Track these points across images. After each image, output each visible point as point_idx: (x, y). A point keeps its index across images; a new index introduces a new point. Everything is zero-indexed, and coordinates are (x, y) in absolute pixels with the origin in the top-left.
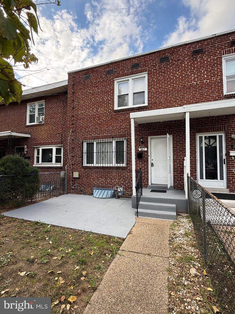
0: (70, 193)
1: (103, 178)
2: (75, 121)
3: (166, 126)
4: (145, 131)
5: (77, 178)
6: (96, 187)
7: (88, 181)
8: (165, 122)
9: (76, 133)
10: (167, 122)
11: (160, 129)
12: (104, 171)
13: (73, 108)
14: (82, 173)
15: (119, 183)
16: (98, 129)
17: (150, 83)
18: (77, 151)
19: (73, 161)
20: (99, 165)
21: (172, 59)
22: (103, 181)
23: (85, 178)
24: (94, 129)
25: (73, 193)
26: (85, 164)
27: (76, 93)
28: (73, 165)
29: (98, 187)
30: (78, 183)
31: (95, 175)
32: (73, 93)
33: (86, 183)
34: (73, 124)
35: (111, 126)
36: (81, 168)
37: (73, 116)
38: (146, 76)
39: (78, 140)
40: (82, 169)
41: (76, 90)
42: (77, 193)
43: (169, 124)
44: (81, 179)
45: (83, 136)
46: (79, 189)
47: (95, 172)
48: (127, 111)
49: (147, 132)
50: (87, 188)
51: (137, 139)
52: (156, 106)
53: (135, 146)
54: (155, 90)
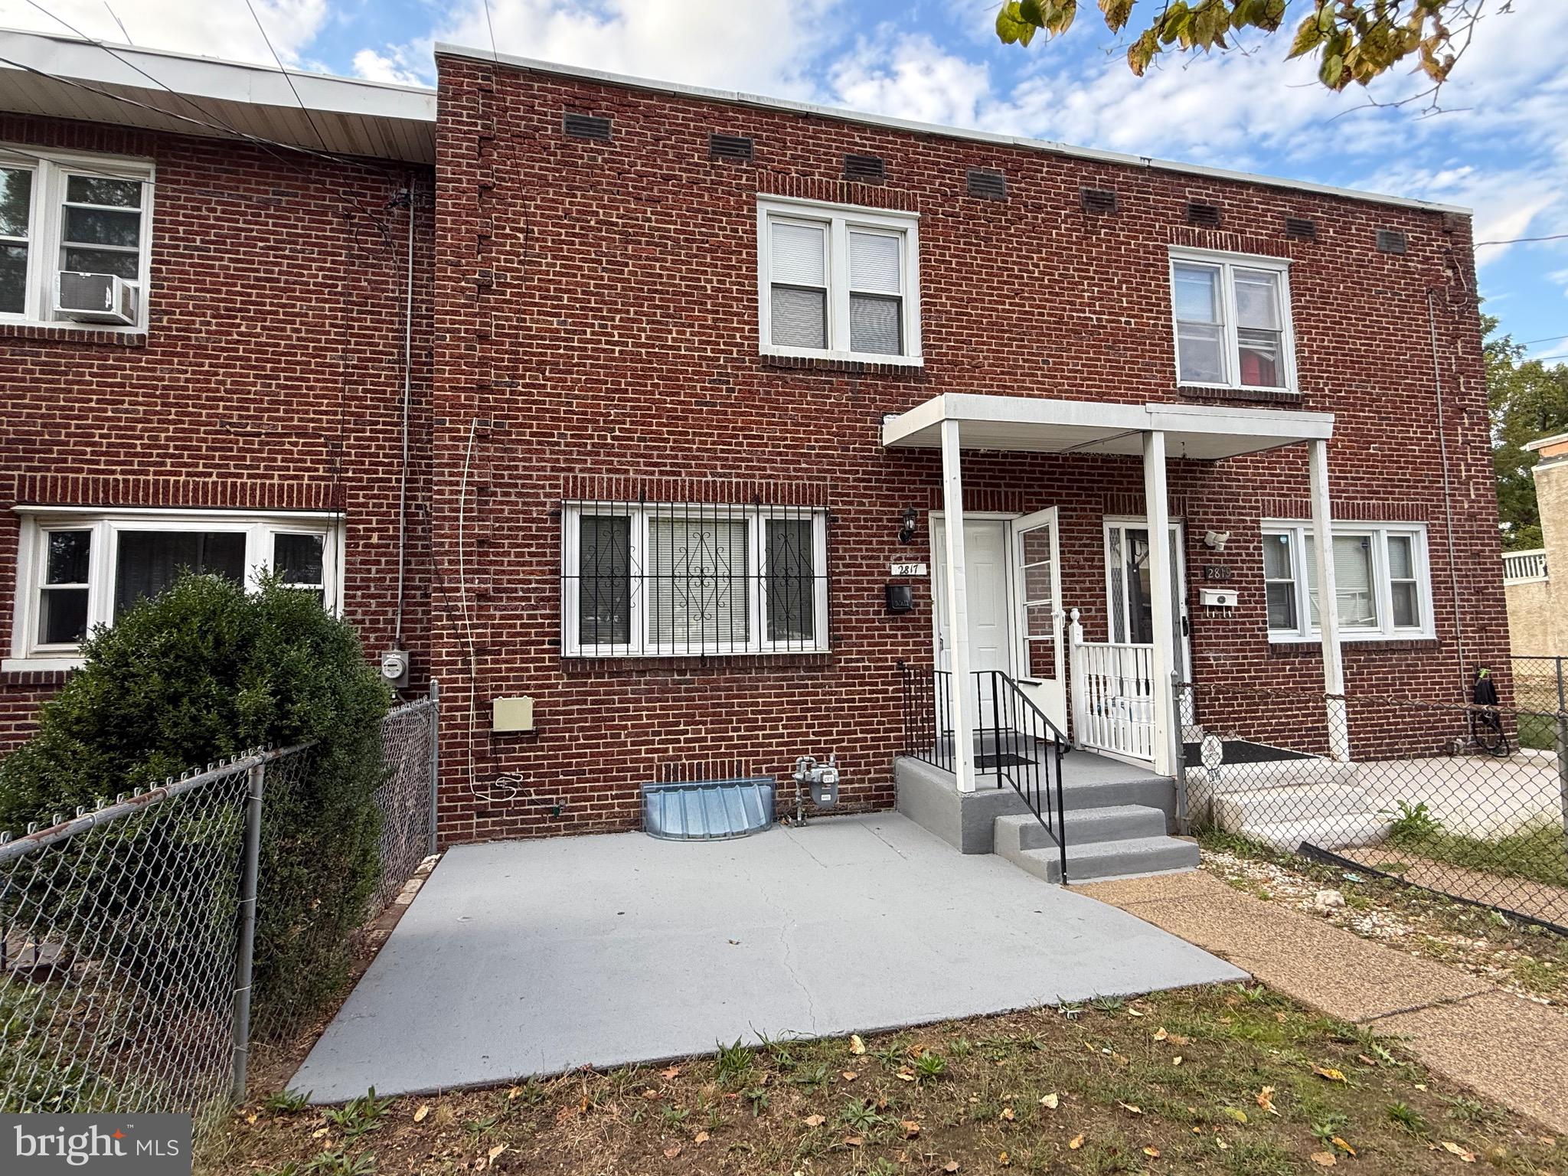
0: (466, 838)
1: (704, 723)
2: (497, 368)
3: (1000, 471)
4: (914, 482)
6: (659, 779)
7: (597, 746)
8: (996, 456)
9: (505, 450)
10: (1005, 456)
11: (978, 484)
12: (708, 682)
13: (484, 287)
14: (557, 704)
16: (667, 441)
17: (932, 268)
18: (518, 564)
19: (485, 626)
21: (1013, 195)
22: (705, 739)
23: (581, 729)
24: (640, 439)
25: (484, 836)
27: (501, 199)
28: (481, 651)
29: (668, 779)
30: (522, 768)
32: (485, 189)
33: (589, 763)
34: (483, 388)
36: (548, 668)
37: (483, 338)
38: (913, 228)
39: (519, 495)
41: (503, 180)
42: (522, 831)
43: (1011, 464)
44: (552, 739)
45: (563, 470)
46: (532, 802)
47: (652, 691)
48: (829, 372)
49: (925, 490)
50: (592, 789)
51: (881, 520)
52: (959, 377)
53: (873, 550)
54: (952, 305)
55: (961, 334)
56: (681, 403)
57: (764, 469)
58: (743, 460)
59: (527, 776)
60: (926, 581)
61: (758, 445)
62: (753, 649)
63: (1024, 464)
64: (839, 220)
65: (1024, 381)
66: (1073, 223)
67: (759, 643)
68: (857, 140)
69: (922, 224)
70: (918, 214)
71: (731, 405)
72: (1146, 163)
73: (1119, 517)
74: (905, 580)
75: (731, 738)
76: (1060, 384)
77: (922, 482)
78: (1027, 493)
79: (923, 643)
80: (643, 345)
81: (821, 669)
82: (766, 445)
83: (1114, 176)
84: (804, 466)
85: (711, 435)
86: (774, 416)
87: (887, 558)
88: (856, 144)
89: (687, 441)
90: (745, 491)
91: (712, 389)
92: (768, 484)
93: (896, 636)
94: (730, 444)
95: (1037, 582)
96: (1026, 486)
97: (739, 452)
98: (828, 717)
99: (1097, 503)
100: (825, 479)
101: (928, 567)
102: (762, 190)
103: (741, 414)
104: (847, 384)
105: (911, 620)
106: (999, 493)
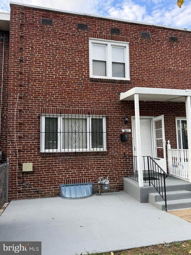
0: (15, 199)
1: (76, 169)
2: (24, 81)
3: (149, 106)
4: (128, 109)
5: (28, 173)
6: (64, 183)
7: (49, 175)
8: (148, 102)
9: (26, 101)
10: (150, 102)
11: (144, 109)
12: (77, 158)
13: (21, 61)
14: (39, 164)
16: (67, 99)
18: (29, 129)
19: (21, 145)
20: (69, 151)
21: (153, 38)
22: (76, 173)
23: (45, 171)
24: (60, 99)
25: (20, 198)
27: (26, 39)
28: (20, 151)
29: (66, 183)
30: (30, 181)
31: (62, 165)
32: (22, 37)
33: (47, 179)
34: (21, 86)
35: (86, 98)
36: (37, 155)
37: (21, 73)
39: (30, 112)
40: (39, 158)
41: (26, 34)
42: (30, 197)
43: (152, 104)
44: (37, 173)
45: (41, 106)
46: (32, 189)
47: (63, 161)
48: (107, 82)
49: (130, 111)
50: (47, 186)
51: (119, 118)
52: (139, 83)
53: (117, 126)
54: (137, 65)
55: (140, 72)
56: (70, 90)
57: (91, 106)
58: (85, 104)
59: (31, 183)
60: (131, 133)
61: (89, 100)
62: (88, 150)
63: (155, 104)
64: (109, 44)
65: (155, 84)
66: (167, 45)
67: (89, 149)
68: (114, 24)
69: (130, 45)
70: (129, 43)
71: (83, 90)
72: (185, 30)
73: (180, 117)
74: (125, 133)
75: (82, 173)
76: (164, 84)
77: (130, 109)
78: (156, 112)
79: (130, 149)
80: (61, 75)
81: (105, 155)
82: (91, 100)
83: (177, 33)
84: (100, 105)
85: (78, 98)
86: (93, 93)
87: (121, 128)
88: (113, 26)
89: (72, 99)
90: (86, 111)
91: (78, 86)
92: (92, 110)
93: (123, 147)
94: (82, 100)
95: (159, 134)
96: (156, 110)
97: (85, 102)
98: (106, 167)
99: (174, 114)
100: (106, 108)
101: (131, 130)
102: (90, 37)
103: (85, 92)
104: (111, 85)
105: (127, 143)
106: (149, 111)
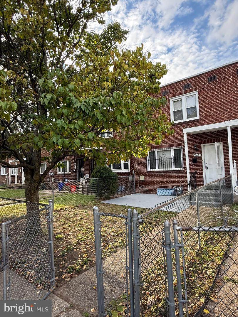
1: (165, 180)
3: (216, 135)
5: (143, 181)
6: (159, 188)
7: (152, 182)
12: (165, 174)
14: (147, 177)
15: (178, 184)
17: (201, 99)
20: (161, 170)
21: (218, 78)
23: (150, 180)
25: (140, 193)
26: (149, 169)
28: (139, 170)
30: (144, 185)
33: (151, 185)
35: (169, 137)
38: (197, 93)
40: (147, 173)
42: (144, 193)
43: (219, 133)
44: (147, 181)
46: (145, 189)
48: (182, 124)
49: (200, 141)
51: (192, 147)
53: (190, 152)
55: (207, 110)
57: (172, 142)
60: (201, 157)
62: (172, 169)
64: (184, 97)
66: (234, 78)
68: (186, 82)
70: (197, 91)
74: (196, 157)
75: (169, 183)
82: (172, 138)
84: (178, 140)
97: (168, 140)
100: (182, 142)
105: (198, 164)
